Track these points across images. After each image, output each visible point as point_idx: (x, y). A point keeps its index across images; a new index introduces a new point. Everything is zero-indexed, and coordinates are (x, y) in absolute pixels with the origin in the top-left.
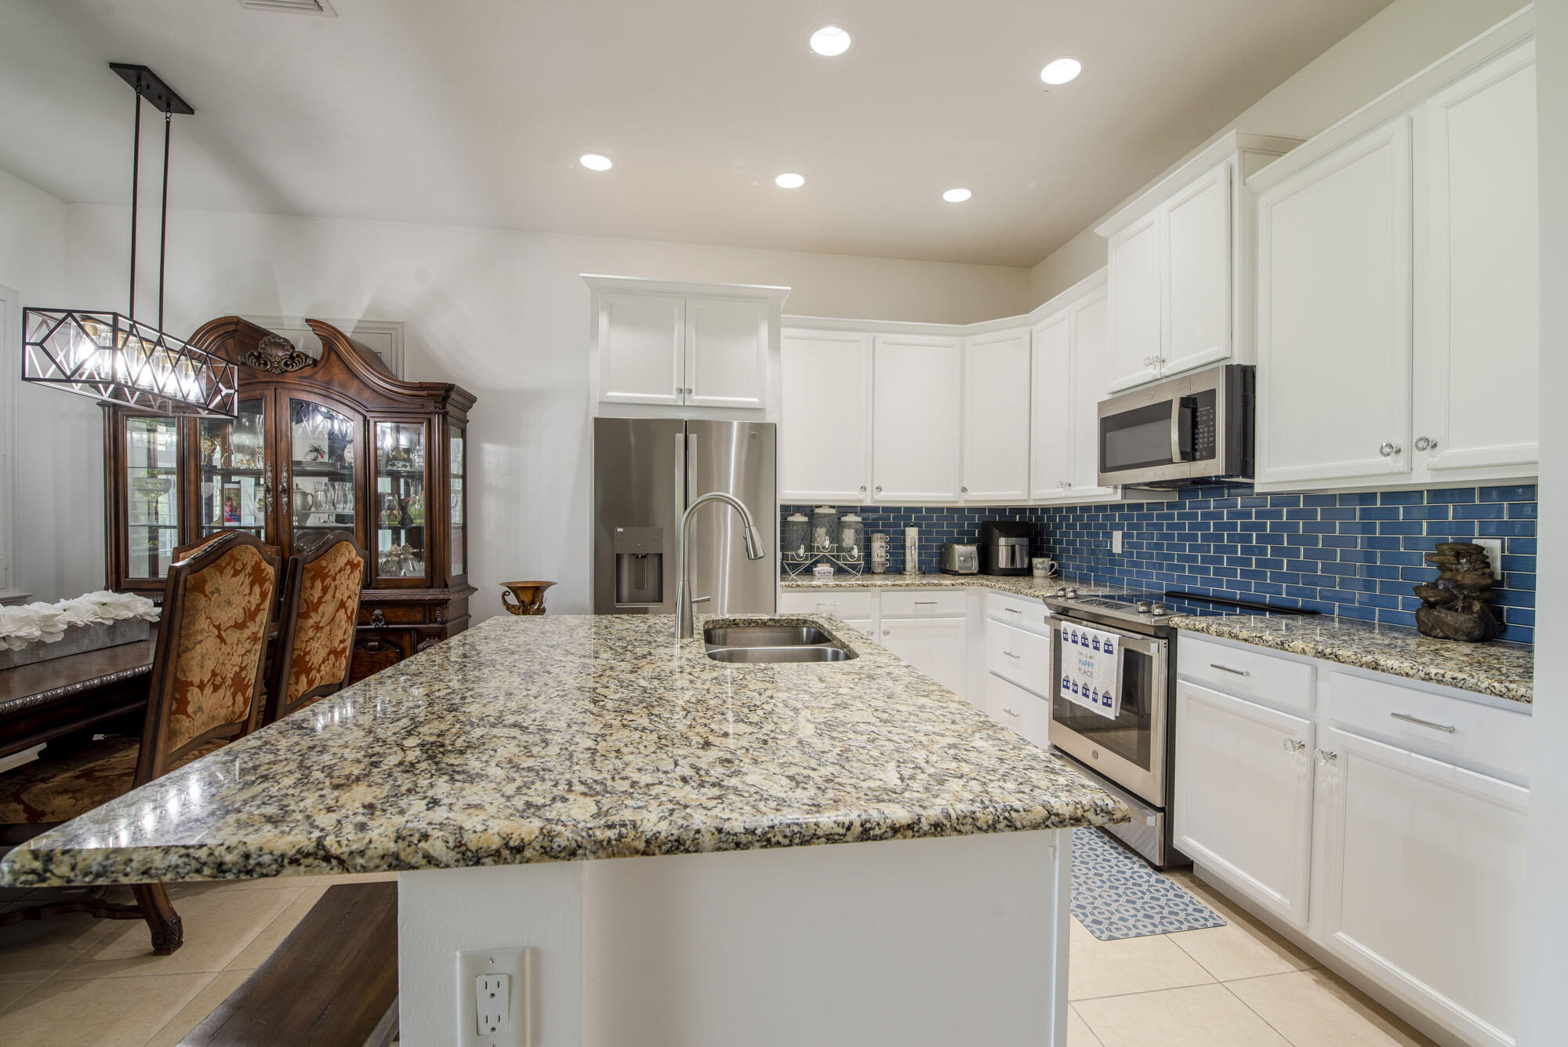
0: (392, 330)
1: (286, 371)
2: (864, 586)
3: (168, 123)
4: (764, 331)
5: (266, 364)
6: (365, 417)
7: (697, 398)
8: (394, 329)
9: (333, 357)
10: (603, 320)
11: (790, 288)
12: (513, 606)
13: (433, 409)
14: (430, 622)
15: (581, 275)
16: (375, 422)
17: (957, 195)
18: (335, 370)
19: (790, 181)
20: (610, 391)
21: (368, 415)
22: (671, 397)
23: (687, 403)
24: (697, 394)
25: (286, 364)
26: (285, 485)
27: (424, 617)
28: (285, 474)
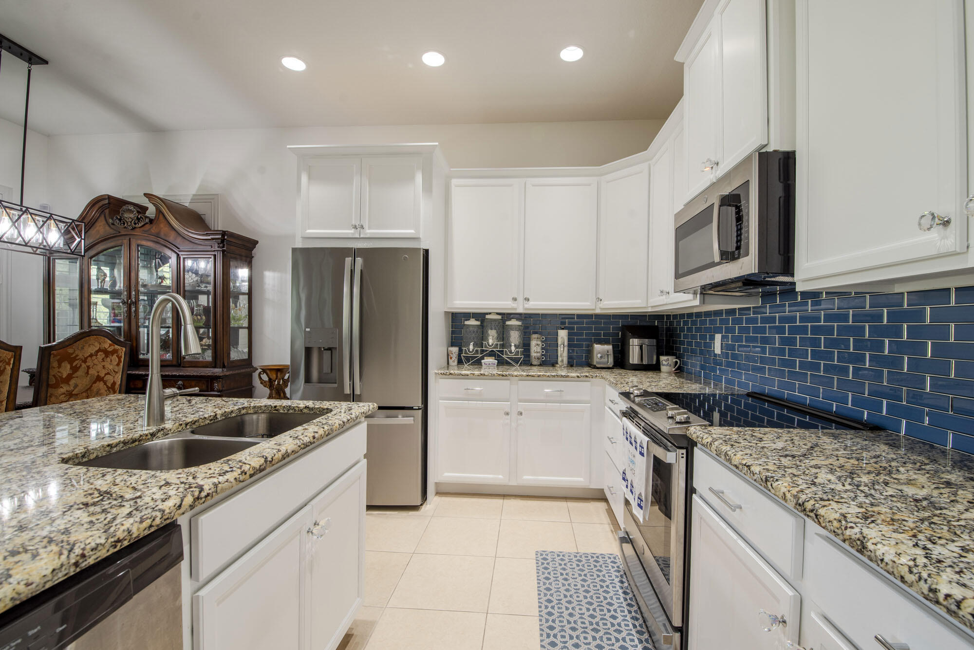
0: (211, 199)
1: (135, 228)
2: (503, 376)
3: (29, 71)
4: (419, 178)
5: (124, 224)
6: (178, 255)
7: (369, 232)
8: (213, 199)
9: (161, 217)
10: (304, 179)
11: (437, 144)
12: (265, 382)
13: (217, 249)
14: (211, 391)
15: (288, 146)
16: (184, 258)
17: (572, 54)
18: (162, 225)
19: (433, 59)
20: (309, 229)
21: (180, 253)
22: (350, 232)
23: (362, 236)
24: (369, 228)
25: (135, 224)
26: (134, 300)
27: (207, 387)
28: (134, 293)
